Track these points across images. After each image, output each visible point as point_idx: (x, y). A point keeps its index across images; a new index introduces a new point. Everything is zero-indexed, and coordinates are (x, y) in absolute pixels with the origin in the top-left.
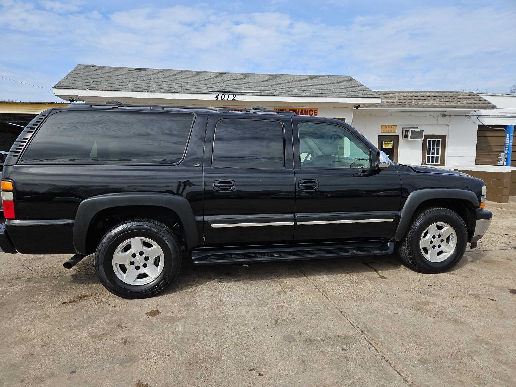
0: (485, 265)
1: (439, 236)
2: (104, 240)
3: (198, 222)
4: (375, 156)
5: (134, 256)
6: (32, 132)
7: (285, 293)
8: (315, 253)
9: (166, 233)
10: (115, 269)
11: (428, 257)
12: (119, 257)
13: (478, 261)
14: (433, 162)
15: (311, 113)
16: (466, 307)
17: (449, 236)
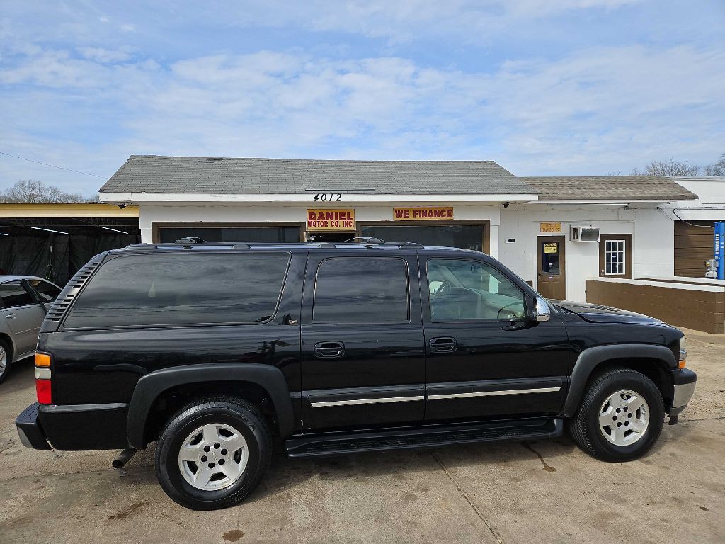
0: (692, 445)
1: (626, 409)
2: (168, 430)
3: (293, 400)
4: (530, 303)
5: (207, 449)
6: (79, 287)
7: (415, 498)
8: (454, 439)
9: (252, 416)
10: (182, 468)
11: (612, 438)
12: (188, 451)
13: (681, 439)
14: (615, 271)
15: (444, 214)
16: (666, 521)
17: (639, 410)
